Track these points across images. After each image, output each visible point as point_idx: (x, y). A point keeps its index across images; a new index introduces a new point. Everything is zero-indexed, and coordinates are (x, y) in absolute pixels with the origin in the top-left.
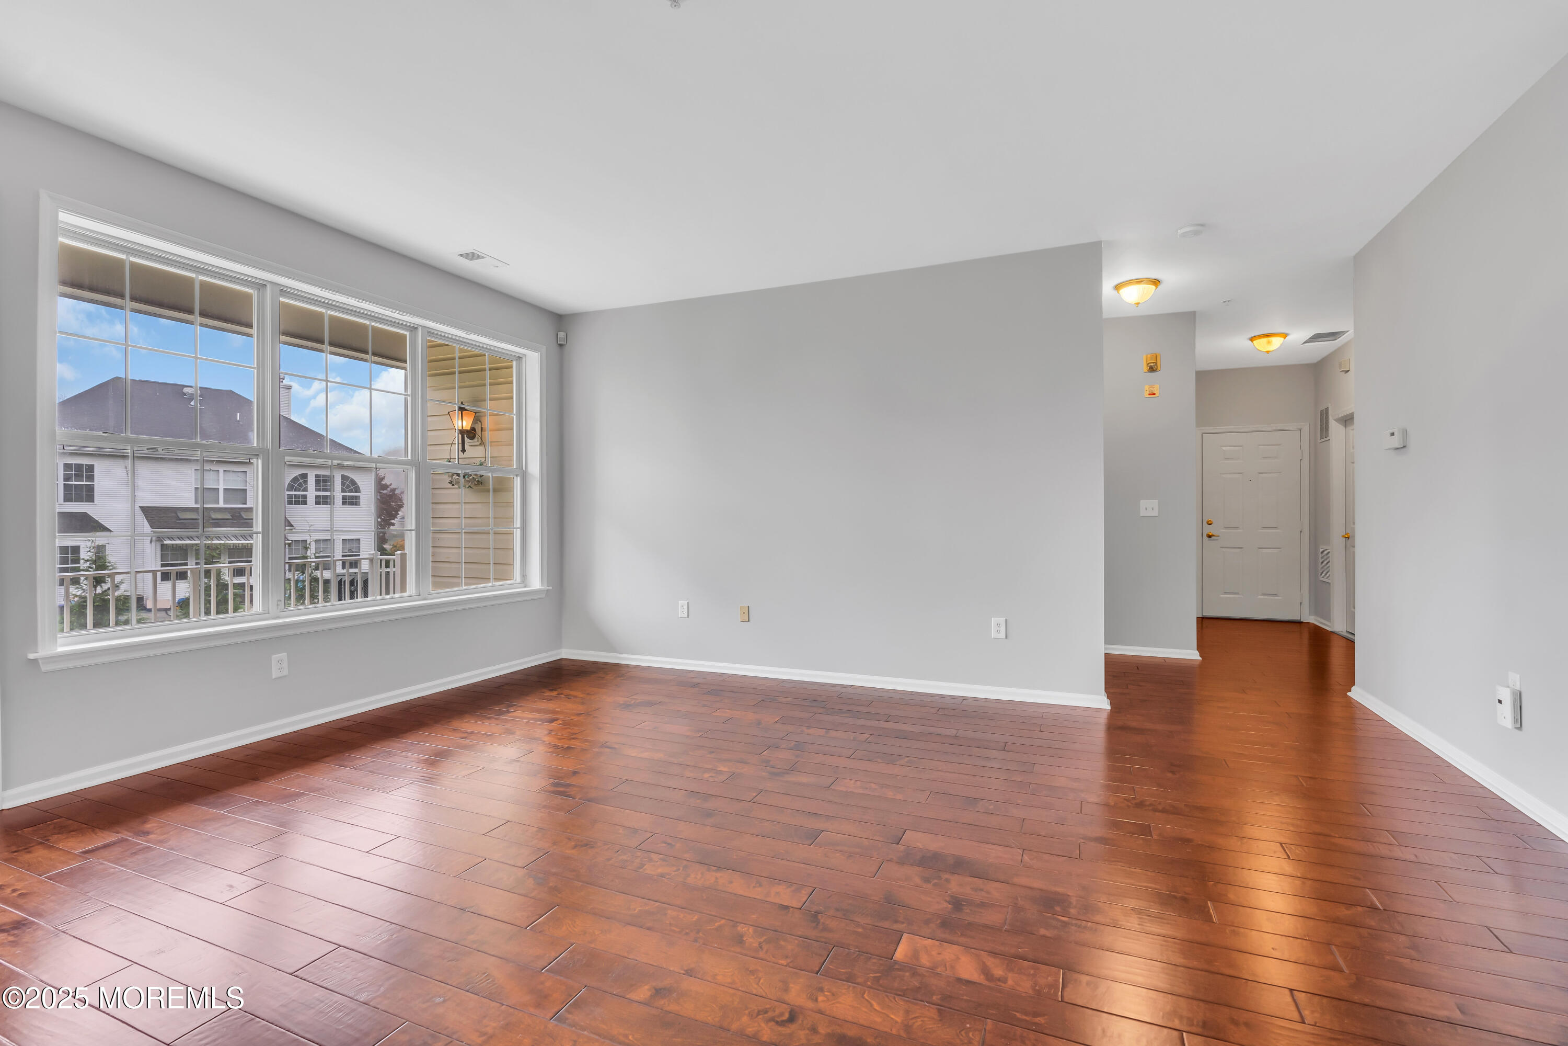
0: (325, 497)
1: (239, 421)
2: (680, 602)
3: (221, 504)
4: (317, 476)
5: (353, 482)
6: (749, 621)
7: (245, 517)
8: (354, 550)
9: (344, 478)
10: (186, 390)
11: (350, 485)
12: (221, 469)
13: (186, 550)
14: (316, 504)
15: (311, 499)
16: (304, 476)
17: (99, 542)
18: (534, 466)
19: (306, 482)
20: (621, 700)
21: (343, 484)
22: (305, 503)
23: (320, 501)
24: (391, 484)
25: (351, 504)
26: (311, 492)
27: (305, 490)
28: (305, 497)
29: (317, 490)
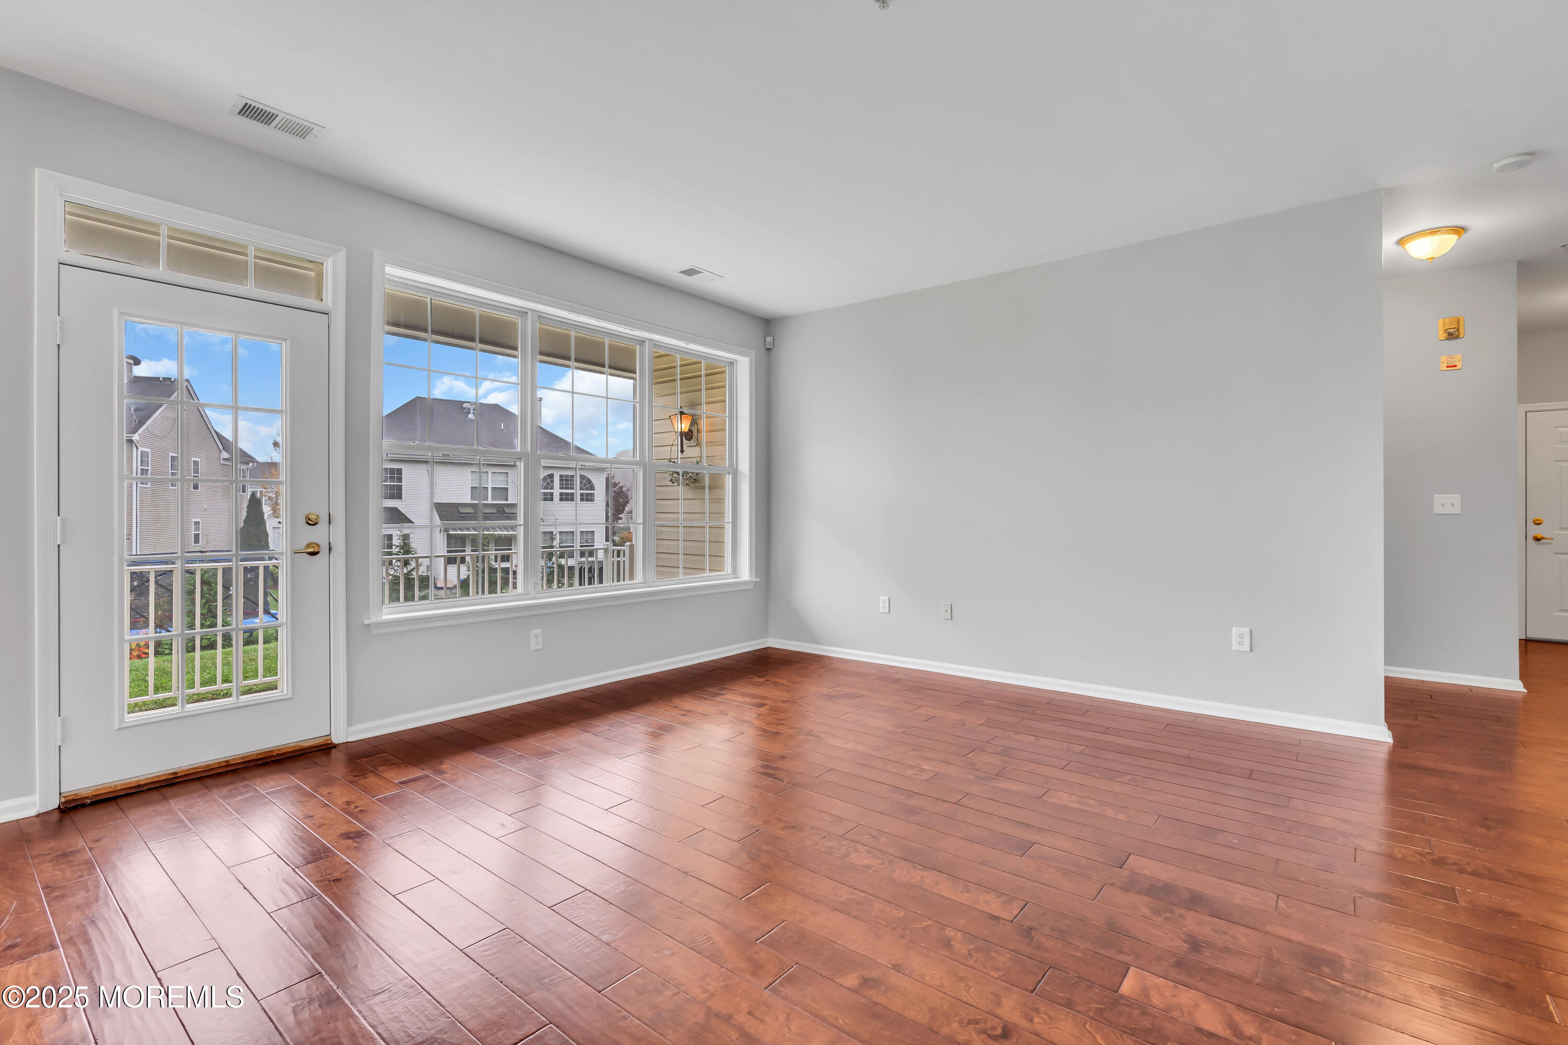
0: (567, 494)
1: (502, 430)
2: (881, 597)
3: (490, 501)
4: (561, 476)
5: (589, 481)
6: (952, 619)
7: (507, 512)
8: (589, 541)
9: (582, 477)
10: (465, 405)
11: (588, 484)
12: (490, 470)
13: (465, 539)
14: (560, 501)
15: (556, 497)
16: (551, 476)
17: (406, 531)
18: (745, 464)
19: (552, 481)
20: (825, 691)
21: (581, 482)
22: (552, 499)
23: (565, 498)
24: (619, 483)
25: (588, 500)
26: (557, 491)
27: (552, 488)
28: (552, 494)
29: (561, 488)
